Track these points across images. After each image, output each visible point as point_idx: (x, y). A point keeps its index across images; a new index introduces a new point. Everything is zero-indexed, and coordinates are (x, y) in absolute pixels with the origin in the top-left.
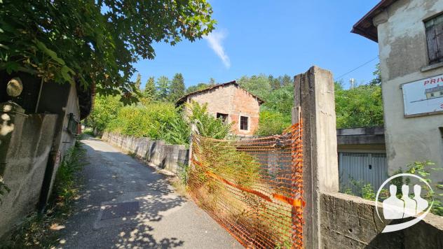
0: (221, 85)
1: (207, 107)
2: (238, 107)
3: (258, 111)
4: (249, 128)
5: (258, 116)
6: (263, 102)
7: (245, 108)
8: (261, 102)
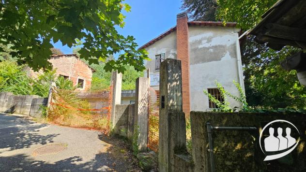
0: (65, 55)
1: (57, 71)
2: (77, 72)
3: (91, 77)
4: (84, 87)
5: (91, 80)
6: (95, 71)
7: (82, 74)
8: (94, 72)
